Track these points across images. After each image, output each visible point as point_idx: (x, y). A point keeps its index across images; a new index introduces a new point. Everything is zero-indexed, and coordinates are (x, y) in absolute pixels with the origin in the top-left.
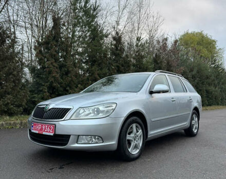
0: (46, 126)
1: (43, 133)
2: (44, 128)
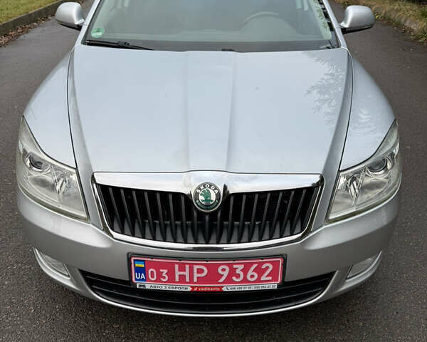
0: (241, 267)
1: (224, 289)
2: (225, 273)
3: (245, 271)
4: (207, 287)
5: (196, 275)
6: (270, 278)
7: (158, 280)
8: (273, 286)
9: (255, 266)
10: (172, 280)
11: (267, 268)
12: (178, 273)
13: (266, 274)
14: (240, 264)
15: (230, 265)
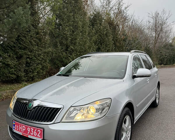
0: (33, 129)
1: (29, 137)
2: (29, 131)
3: (34, 131)
4: (25, 135)
5: (23, 130)
6: (40, 136)
7: (16, 129)
8: (40, 139)
9: (36, 130)
11: (39, 132)
12: (20, 128)
13: (39, 134)
14: (33, 128)
15: (30, 128)
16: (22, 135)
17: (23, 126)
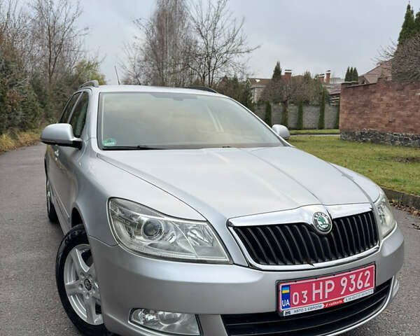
0: (353, 277)
1: (345, 301)
2: (345, 285)
3: (356, 280)
4: (334, 302)
6: (369, 285)
7: (300, 304)
8: (370, 292)
9: (361, 274)
10: (310, 301)
11: (368, 274)
12: (315, 292)
13: (367, 281)
14: (352, 274)
15: (347, 276)
16: (325, 309)
17: (327, 283)
